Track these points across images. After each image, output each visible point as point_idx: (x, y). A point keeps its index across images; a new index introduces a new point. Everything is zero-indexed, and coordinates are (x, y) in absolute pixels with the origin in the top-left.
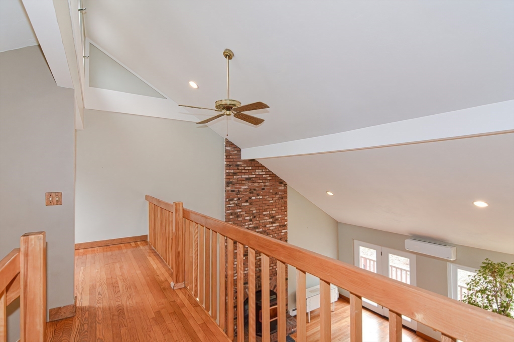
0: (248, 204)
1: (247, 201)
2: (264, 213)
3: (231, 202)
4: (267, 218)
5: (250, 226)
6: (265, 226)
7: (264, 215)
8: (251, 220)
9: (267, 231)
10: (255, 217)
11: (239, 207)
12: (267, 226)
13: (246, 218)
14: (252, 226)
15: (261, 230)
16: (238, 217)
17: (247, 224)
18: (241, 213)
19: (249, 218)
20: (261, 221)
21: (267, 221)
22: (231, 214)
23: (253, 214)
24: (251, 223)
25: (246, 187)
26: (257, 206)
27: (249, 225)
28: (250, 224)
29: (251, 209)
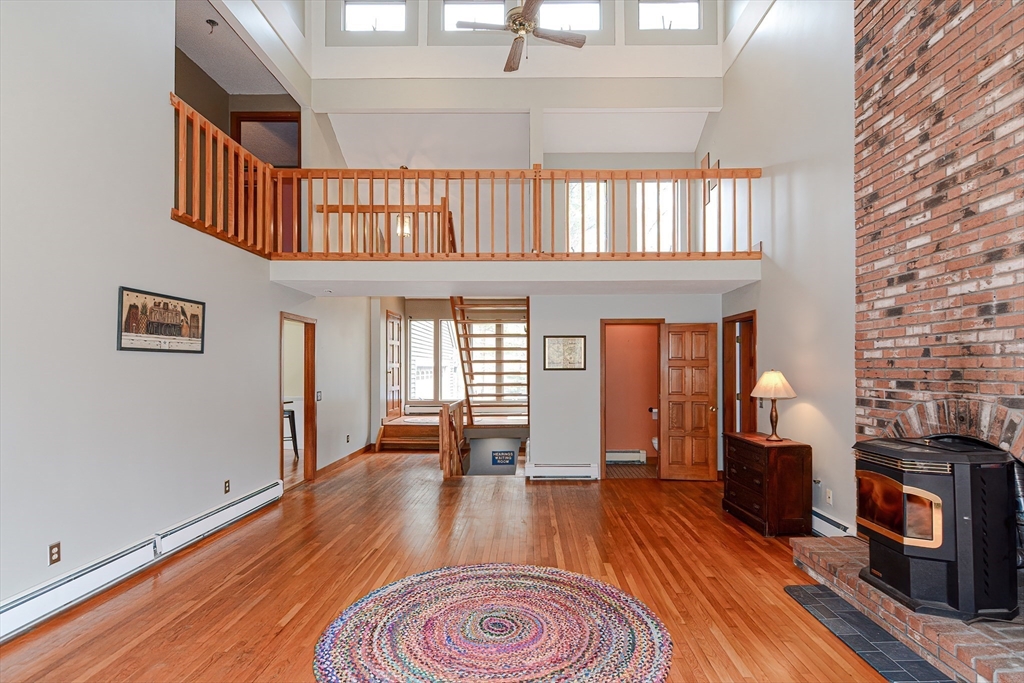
0: (914, 77)
1: (910, 71)
2: (983, 77)
3: (866, 105)
4: (996, 94)
5: (923, 162)
6: (991, 138)
7: (985, 85)
8: (925, 138)
9: (999, 162)
10: (939, 117)
11: (886, 109)
12: (1001, 132)
13: (908, 138)
14: (932, 156)
15: (970, 161)
16: (883, 143)
17: (909, 157)
18: (893, 126)
19: (917, 132)
20: (967, 124)
21: (999, 106)
22: (866, 143)
23: (932, 108)
24: (926, 146)
25: (907, 19)
26: (948, 64)
27: (917, 157)
28: (924, 154)
29: (925, 93)
